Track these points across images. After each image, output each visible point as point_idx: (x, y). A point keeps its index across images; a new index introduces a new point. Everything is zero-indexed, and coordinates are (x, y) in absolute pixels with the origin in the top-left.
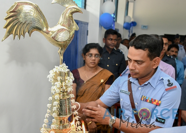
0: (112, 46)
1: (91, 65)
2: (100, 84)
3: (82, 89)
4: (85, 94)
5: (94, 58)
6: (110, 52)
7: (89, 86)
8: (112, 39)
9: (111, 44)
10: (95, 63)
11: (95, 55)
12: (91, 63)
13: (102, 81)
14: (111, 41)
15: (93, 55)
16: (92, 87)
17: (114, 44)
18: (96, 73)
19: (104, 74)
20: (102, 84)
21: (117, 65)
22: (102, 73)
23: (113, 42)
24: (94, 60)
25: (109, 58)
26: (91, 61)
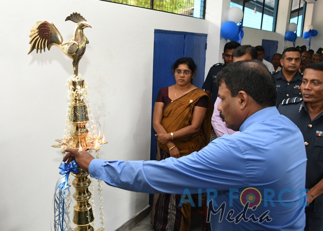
1: (180, 83)
2: (188, 104)
3: (168, 109)
4: (170, 115)
5: (182, 75)
7: (175, 106)
9: (228, 61)
10: (183, 80)
11: (185, 71)
12: (179, 80)
13: (191, 101)
14: (228, 58)
15: (182, 72)
16: (179, 108)
19: (196, 94)
20: (190, 105)
24: (183, 77)
26: (179, 78)
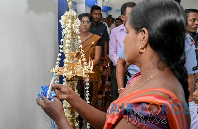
0: (97, 20)
2: (91, 45)
5: (85, 24)
6: (95, 24)
8: (96, 14)
9: (96, 17)
10: (86, 28)
11: (87, 21)
12: (83, 28)
13: (93, 43)
14: (96, 16)
15: (85, 22)
16: (86, 48)
17: (98, 17)
18: (88, 37)
19: (94, 37)
20: (93, 45)
21: (101, 34)
22: (92, 37)
23: (97, 16)
24: (86, 26)
25: (95, 29)
26: (83, 27)
